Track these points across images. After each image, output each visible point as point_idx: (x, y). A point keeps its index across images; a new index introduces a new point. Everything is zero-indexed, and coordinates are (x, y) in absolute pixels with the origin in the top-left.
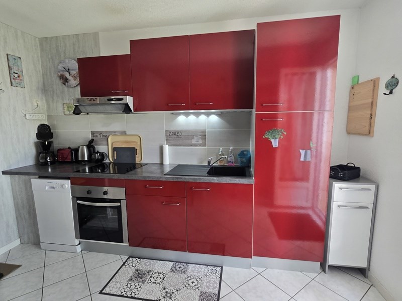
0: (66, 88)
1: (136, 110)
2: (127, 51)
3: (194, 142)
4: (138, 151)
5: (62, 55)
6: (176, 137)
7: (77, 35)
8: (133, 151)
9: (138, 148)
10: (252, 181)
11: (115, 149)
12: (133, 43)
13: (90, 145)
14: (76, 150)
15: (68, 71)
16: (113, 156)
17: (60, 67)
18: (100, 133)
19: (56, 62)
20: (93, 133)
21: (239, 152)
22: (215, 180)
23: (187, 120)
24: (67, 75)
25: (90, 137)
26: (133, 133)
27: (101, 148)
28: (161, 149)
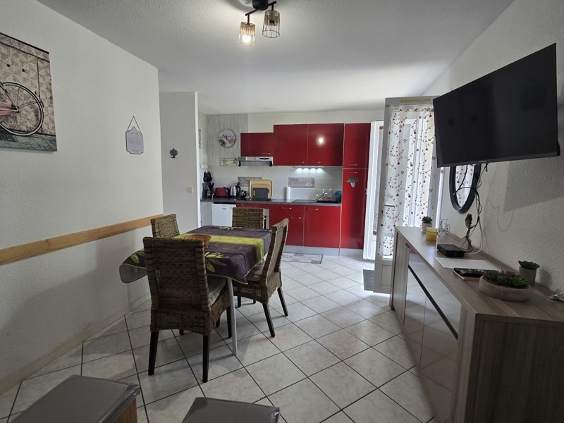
0: (222, 148)
1: (275, 165)
2: (272, 131)
3: (307, 185)
4: (270, 191)
5: (222, 127)
6: (294, 182)
7: (234, 115)
8: (267, 190)
9: (269, 188)
10: (340, 205)
11: (254, 189)
12: (275, 127)
13: (238, 186)
14: (229, 190)
15: (226, 137)
16: (252, 193)
17: (221, 135)
18: (244, 178)
19: (218, 131)
20: (239, 178)
21: (335, 192)
22: (321, 204)
23: (302, 172)
24: (225, 140)
25: (237, 181)
26: (267, 179)
27: (244, 188)
28: (285, 190)
